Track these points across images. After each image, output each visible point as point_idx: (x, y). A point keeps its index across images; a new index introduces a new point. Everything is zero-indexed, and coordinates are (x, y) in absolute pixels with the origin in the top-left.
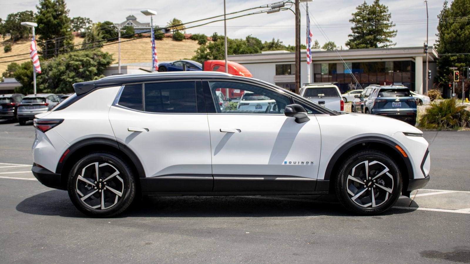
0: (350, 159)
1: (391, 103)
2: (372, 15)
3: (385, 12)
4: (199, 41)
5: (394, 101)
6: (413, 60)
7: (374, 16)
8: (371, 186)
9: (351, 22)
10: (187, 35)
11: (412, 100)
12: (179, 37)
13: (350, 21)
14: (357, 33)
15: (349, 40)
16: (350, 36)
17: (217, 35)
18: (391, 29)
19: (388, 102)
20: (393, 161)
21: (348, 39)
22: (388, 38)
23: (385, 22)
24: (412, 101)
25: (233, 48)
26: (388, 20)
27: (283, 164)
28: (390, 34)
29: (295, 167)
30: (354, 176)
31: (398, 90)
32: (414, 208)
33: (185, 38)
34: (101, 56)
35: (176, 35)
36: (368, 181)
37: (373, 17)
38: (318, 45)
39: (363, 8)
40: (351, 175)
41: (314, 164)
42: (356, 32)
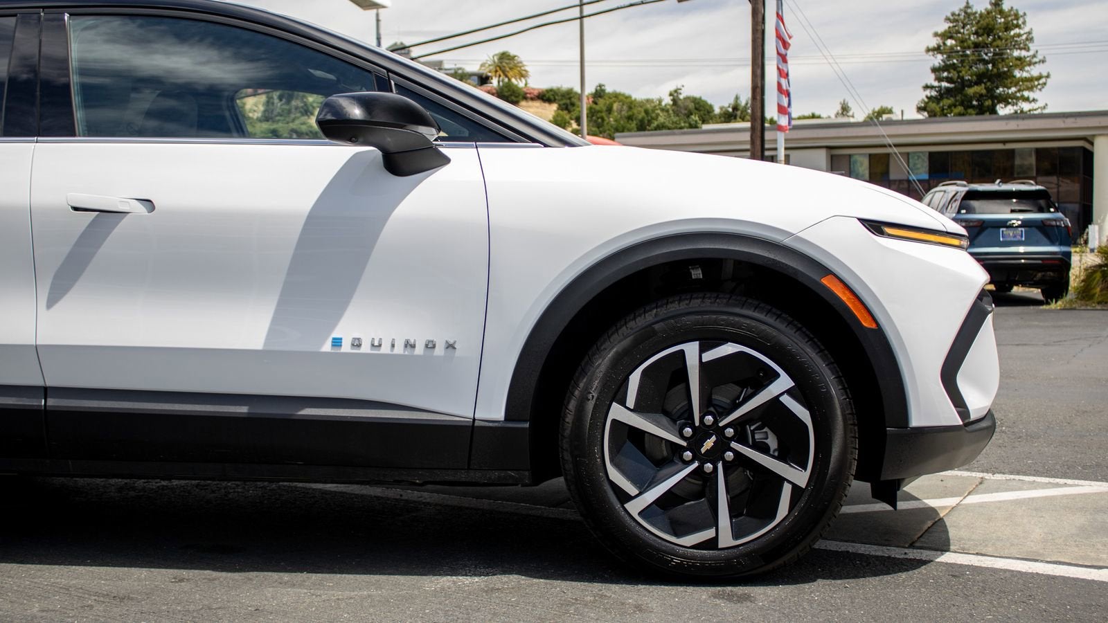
0: (620, 332)
1: (996, 230)
2: (986, 35)
3: (1018, 26)
4: (560, 105)
5: (1004, 224)
6: (1087, 146)
7: (989, 40)
8: (715, 455)
9: (931, 53)
10: (532, 91)
11: (1058, 224)
12: (511, 95)
13: (928, 50)
14: (948, 82)
15: (927, 97)
16: (926, 87)
17: (603, 91)
18: (1034, 71)
19: (987, 228)
20: (814, 346)
21: (923, 95)
22: (1026, 94)
23: (1016, 53)
24: (1057, 226)
25: (636, 119)
26: (1028, 50)
27: (327, 347)
28: (1031, 83)
29: (377, 362)
30: (638, 409)
31: (1020, 195)
32: (925, 554)
33: (525, 98)
34: (307, 134)
35: (506, 90)
36: (702, 433)
37: (987, 42)
38: (848, 112)
39: (961, 20)
40: (623, 402)
41: (458, 353)
42: (943, 78)
